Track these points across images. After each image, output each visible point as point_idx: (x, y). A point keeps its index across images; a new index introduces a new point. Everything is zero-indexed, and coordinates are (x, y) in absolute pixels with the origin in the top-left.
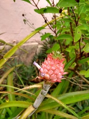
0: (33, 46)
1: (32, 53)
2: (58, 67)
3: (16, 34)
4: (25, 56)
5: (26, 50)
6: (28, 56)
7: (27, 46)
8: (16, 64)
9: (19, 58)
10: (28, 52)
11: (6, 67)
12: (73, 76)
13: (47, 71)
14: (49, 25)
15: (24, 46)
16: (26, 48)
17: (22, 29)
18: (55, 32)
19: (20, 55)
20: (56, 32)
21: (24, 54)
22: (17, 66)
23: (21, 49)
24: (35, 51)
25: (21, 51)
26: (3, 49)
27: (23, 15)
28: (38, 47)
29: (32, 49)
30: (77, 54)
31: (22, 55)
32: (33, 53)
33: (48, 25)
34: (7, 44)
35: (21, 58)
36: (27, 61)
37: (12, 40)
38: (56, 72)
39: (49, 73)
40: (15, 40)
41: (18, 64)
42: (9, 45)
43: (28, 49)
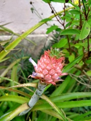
0: (42, 38)
1: (40, 45)
2: (54, 67)
3: (25, 24)
4: (33, 48)
5: (34, 41)
6: (36, 48)
7: (36, 38)
8: (22, 56)
9: (27, 50)
10: (36, 45)
11: (13, 58)
12: (80, 75)
13: (41, 70)
14: (57, 17)
15: (33, 38)
16: (34, 39)
17: (31, 19)
18: (63, 25)
19: (28, 47)
20: (65, 25)
21: (32, 45)
22: (24, 58)
23: (30, 40)
24: (43, 44)
25: (29, 42)
26: (11, 39)
27: (31, 3)
28: (47, 40)
29: (41, 41)
30: (84, 53)
31: (30, 46)
32: (42, 45)
33: (55, 16)
34: (15, 35)
35: (29, 50)
36: (35, 54)
37: (21, 31)
38: (51, 72)
39: (43, 72)
40: (24, 31)
41: (25, 56)
42: (17, 35)
43: (37, 41)
